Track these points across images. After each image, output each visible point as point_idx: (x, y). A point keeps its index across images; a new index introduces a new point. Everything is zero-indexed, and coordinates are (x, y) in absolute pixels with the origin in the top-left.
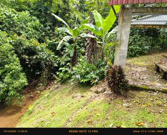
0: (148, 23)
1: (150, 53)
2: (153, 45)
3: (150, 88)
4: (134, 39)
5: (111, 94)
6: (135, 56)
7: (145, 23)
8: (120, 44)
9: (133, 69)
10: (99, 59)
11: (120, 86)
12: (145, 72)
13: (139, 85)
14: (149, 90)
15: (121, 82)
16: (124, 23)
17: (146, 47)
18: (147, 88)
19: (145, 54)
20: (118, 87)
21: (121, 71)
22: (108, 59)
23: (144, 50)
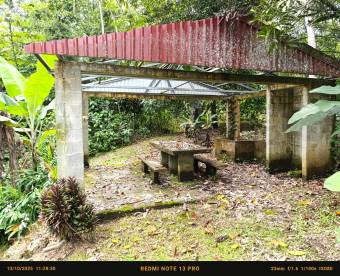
0: (119, 91)
1: (133, 140)
2: (136, 127)
3: (136, 206)
4: (103, 117)
5: (60, 248)
6: (109, 149)
7: (115, 90)
8: (66, 132)
9: (105, 177)
10: (26, 171)
11: (76, 223)
12: (126, 179)
13: (117, 207)
14: (135, 211)
15: (77, 212)
16: (68, 91)
17: (125, 132)
18: (131, 208)
19: (126, 144)
20: (73, 226)
21: (74, 189)
22: (48, 166)
23: (123, 136)
